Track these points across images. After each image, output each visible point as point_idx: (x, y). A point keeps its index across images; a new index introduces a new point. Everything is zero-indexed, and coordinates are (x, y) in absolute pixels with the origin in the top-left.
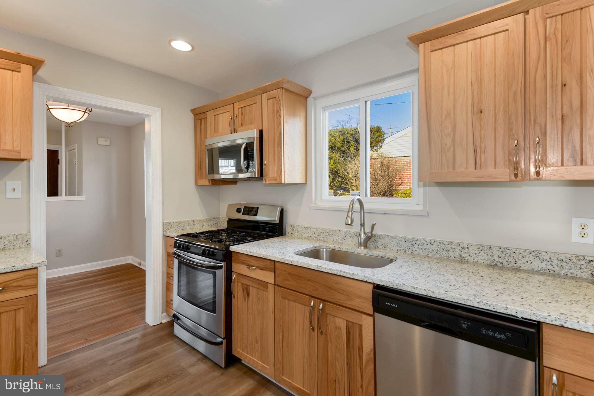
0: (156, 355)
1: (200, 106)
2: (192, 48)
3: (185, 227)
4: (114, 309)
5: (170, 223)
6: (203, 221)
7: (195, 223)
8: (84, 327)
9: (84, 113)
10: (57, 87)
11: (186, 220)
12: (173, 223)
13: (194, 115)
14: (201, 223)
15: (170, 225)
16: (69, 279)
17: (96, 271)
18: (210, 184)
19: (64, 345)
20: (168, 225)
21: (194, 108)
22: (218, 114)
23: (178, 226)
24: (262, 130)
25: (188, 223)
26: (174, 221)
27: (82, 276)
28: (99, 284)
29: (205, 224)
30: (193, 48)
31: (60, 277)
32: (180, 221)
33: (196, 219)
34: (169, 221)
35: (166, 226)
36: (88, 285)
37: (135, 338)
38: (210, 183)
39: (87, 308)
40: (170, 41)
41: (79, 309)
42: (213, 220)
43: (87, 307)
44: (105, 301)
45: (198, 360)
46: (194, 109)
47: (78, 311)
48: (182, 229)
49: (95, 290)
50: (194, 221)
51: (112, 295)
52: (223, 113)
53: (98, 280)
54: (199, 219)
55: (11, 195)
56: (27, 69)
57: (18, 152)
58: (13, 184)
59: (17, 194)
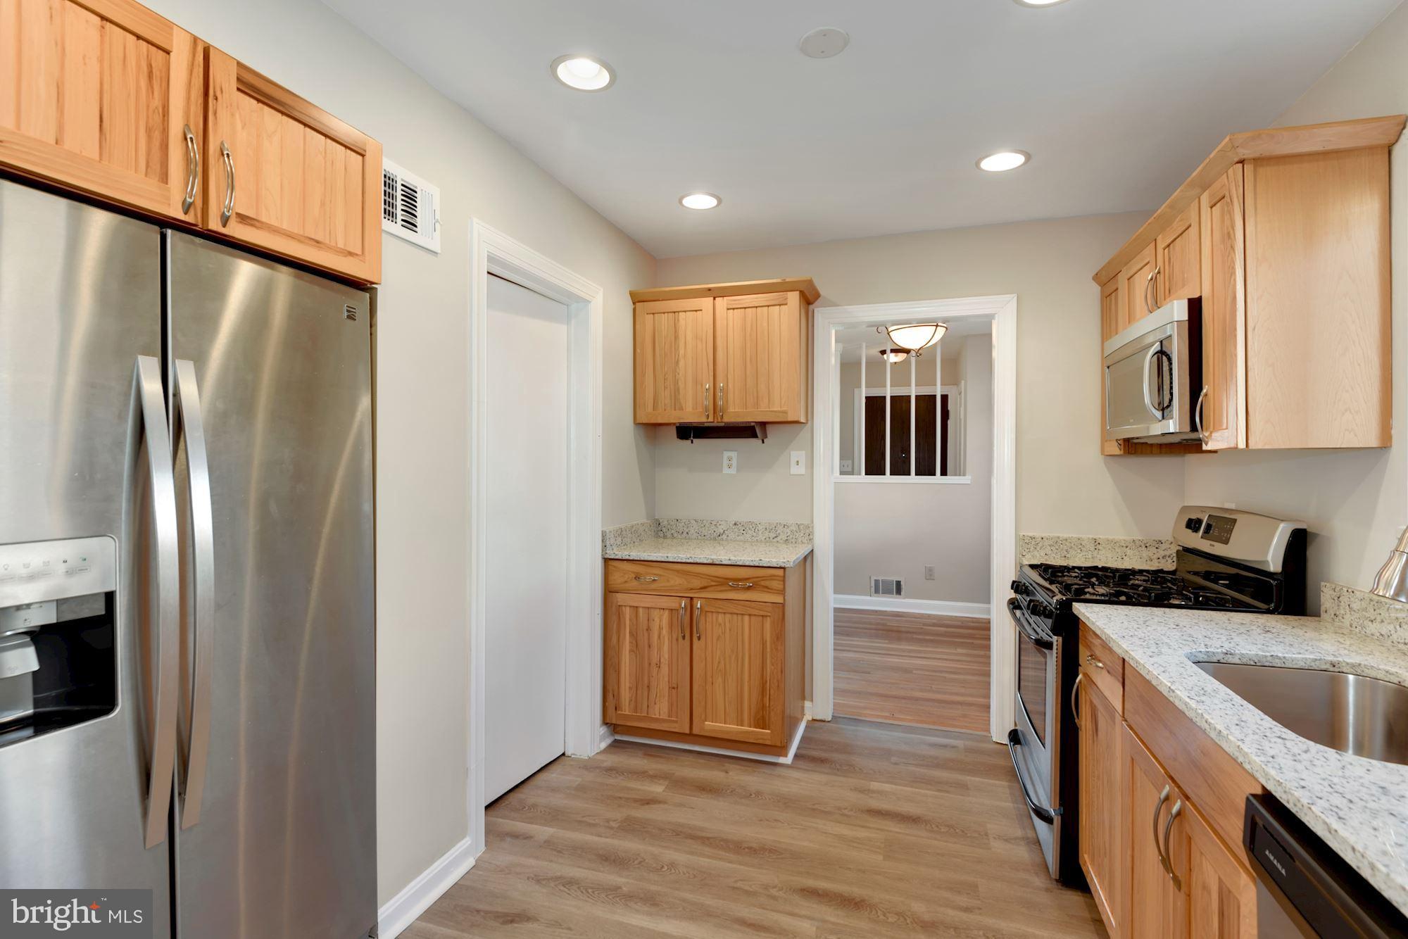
0: (963, 787)
1: (1103, 264)
2: (1023, 155)
3: (1072, 552)
4: (963, 690)
5: (1032, 538)
6: (1124, 545)
7: (1100, 547)
8: (904, 698)
9: (935, 327)
10: (846, 307)
11: (1074, 536)
12: (1040, 539)
13: (1102, 287)
14: (1119, 551)
15: (1033, 543)
16: (940, 622)
17: (984, 621)
18: (1122, 452)
19: (865, 708)
20: (1028, 542)
21: (1095, 273)
22: (1133, 275)
23: (1053, 548)
24: (1201, 296)
25: (1079, 543)
26: (1043, 535)
27: (959, 623)
28: (973, 643)
29: (1129, 552)
30: (1028, 157)
31: (929, 616)
32: (1059, 538)
33: (1101, 536)
34: (1031, 534)
35: (1024, 543)
36: (957, 640)
37: (954, 747)
38: (1120, 450)
39: (927, 673)
40: (978, 164)
41: (917, 669)
42: (1157, 546)
43: (928, 671)
44: (960, 673)
45: (1023, 838)
46: (1097, 274)
47: (914, 672)
48: (1063, 555)
49: (960, 651)
50: (1096, 542)
51: (979, 668)
52: (1141, 269)
53: (977, 636)
54: (1111, 537)
55: (795, 470)
56: (794, 298)
57: (785, 412)
58: (797, 455)
59: (801, 470)
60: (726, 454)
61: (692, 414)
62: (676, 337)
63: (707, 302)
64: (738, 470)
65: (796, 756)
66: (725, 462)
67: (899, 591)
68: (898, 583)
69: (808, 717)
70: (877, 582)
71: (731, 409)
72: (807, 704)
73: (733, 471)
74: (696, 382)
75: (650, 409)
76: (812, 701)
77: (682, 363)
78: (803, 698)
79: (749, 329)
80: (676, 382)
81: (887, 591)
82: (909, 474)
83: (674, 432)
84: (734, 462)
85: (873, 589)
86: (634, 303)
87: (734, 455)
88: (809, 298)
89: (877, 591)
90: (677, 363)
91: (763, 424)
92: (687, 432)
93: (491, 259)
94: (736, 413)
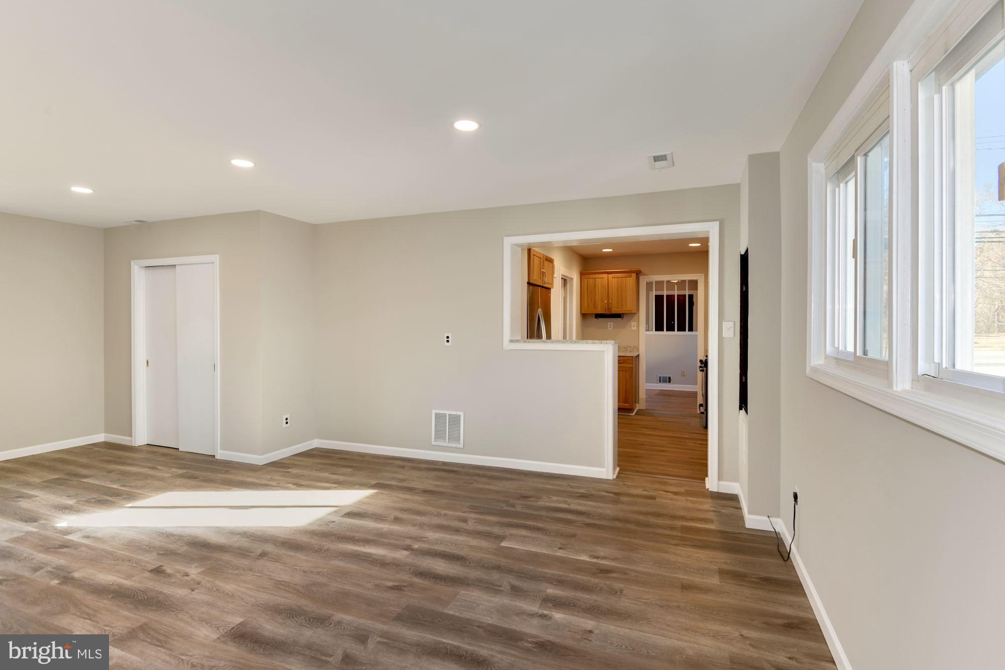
10: (650, 276)
55: (633, 328)
56: (634, 275)
57: (631, 310)
58: (633, 323)
59: (635, 328)
60: (609, 323)
61: (600, 311)
62: (595, 286)
63: (605, 276)
64: (613, 328)
65: (636, 414)
66: (609, 326)
67: (670, 382)
68: (670, 378)
69: (637, 408)
70: (660, 377)
71: (614, 309)
72: (637, 404)
73: (612, 328)
74: (602, 301)
75: (586, 309)
76: (638, 403)
77: (597, 294)
78: (636, 403)
79: (619, 283)
80: (595, 300)
81: (665, 381)
82: (674, 331)
83: (594, 316)
84: (612, 325)
85: (658, 381)
86: (581, 275)
87: (612, 323)
88: (638, 273)
89: (660, 382)
90: (595, 294)
91: (623, 314)
92: (598, 316)
93: (562, 275)
94: (615, 310)
